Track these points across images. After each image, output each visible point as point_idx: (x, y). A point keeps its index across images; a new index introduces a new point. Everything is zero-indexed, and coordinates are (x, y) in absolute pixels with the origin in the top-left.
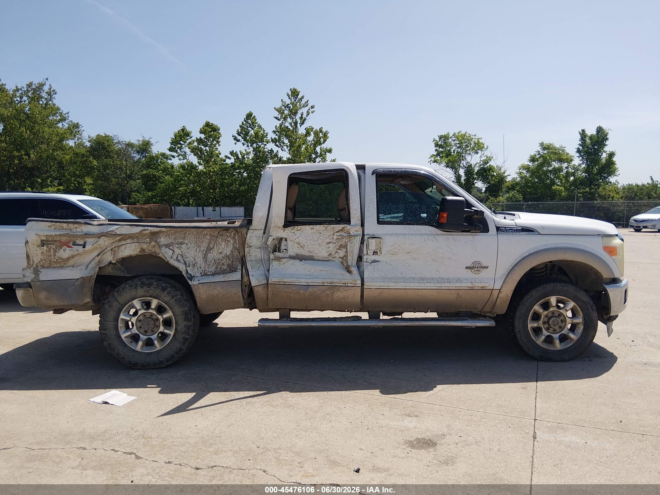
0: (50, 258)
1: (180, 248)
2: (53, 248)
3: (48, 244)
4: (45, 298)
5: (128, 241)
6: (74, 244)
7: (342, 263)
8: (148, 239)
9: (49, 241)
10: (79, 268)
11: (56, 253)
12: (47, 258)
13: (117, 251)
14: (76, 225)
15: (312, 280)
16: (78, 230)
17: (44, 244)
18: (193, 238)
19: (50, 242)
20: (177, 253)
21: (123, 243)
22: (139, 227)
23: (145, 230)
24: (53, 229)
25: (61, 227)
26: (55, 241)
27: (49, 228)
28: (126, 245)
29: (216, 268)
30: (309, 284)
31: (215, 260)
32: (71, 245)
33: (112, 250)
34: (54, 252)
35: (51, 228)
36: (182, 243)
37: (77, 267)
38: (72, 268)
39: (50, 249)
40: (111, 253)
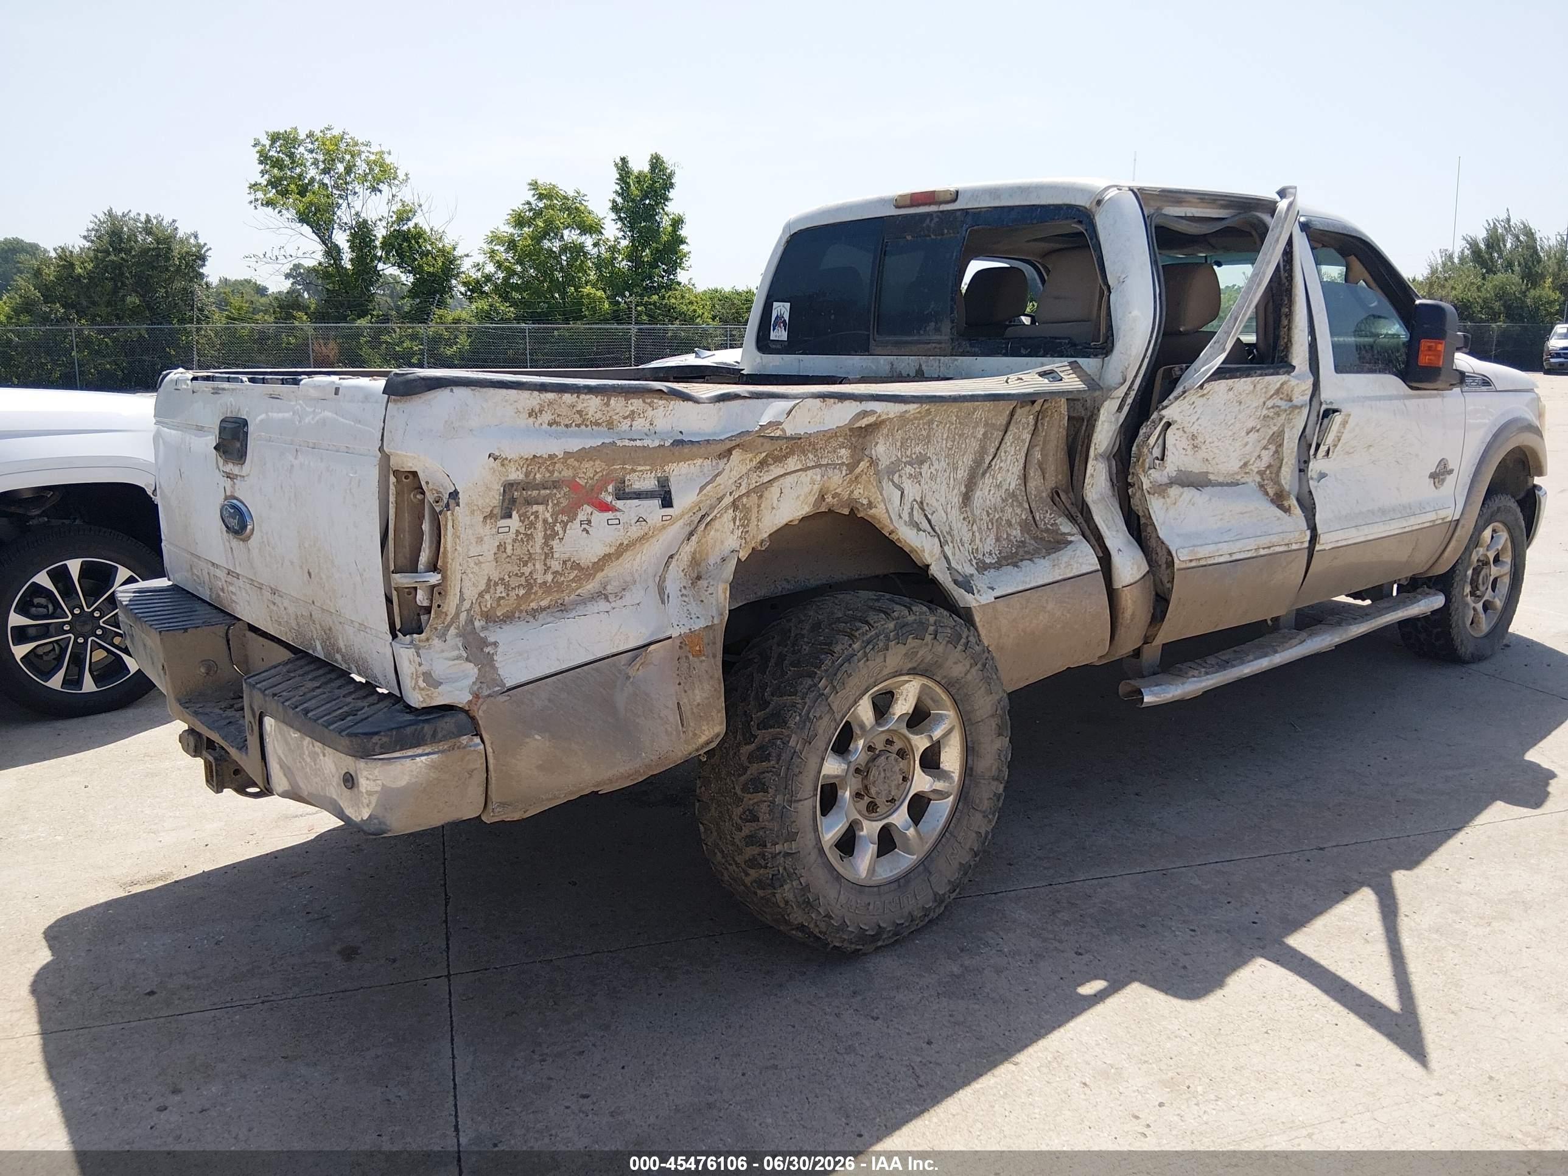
0: (527, 570)
1: (916, 478)
2: (545, 521)
3: (529, 502)
4: (540, 768)
5: (792, 463)
6: (622, 494)
7: (1261, 486)
8: (843, 452)
9: (536, 487)
10: (629, 598)
11: (555, 543)
12: (516, 569)
13: (755, 510)
14: (636, 404)
15: (1238, 546)
16: (639, 424)
17: (513, 501)
18: (945, 436)
19: (535, 493)
20: (911, 499)
21: (776, 470)
22: (847, 403)
23: (865, 414)
24: (545, 426)
25: (579, 412)
26: (556, 485)
27: (531, 420)
28: (782, 480)
29: (998, 539)
30: (1235, 557)
31: (988, 514)
32: (609, 499)
33: (734, 505)
34: (547, 538)
35: (540, 421)
36: (922, 460)
37: (618, 595)
38: (602, 605)
39: (532, 525)
40: (734, 520)
